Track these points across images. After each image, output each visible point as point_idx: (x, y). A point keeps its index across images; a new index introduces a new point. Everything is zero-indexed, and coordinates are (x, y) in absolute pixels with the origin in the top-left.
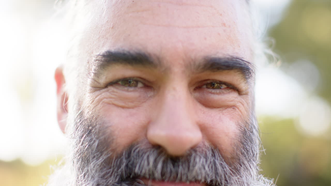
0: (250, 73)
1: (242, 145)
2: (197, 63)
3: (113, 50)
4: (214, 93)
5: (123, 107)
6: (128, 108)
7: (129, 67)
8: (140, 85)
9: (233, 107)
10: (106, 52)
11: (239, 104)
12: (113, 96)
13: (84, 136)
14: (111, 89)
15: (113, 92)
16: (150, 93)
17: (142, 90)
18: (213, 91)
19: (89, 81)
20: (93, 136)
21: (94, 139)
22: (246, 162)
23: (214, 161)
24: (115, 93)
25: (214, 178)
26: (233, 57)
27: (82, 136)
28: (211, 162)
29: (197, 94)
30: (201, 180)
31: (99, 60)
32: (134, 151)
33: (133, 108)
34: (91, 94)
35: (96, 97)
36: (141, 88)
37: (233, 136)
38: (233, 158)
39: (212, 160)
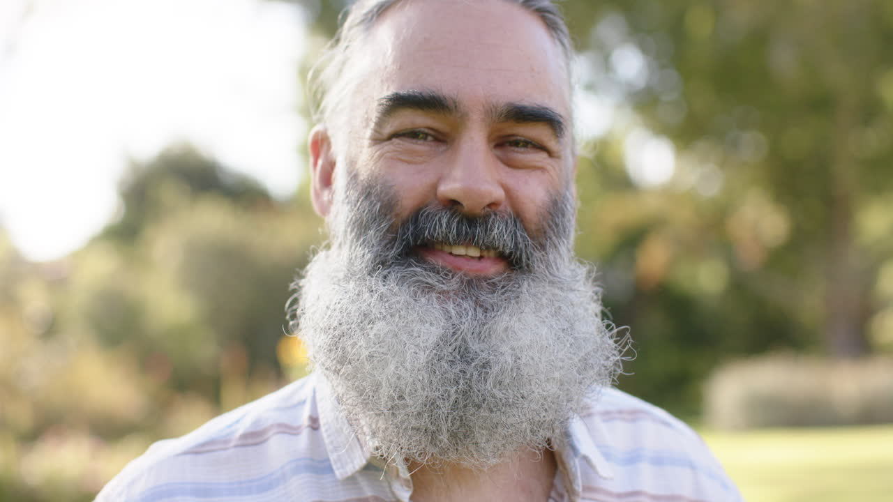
0: (562, 129)
1: (550, 217)
2: (499, 110)
3: (403, 92)
4: (517, 152)
5: (409, 163)
6: (415, 163)
7: (420, 112)
8: (430, 138)
9: (542, 169)
10: (393, 95)
11: (549, 167)
12: (399, 149)
13: (360, 200)
14: (395, 141)
15: (399, 144)
16: (443, 148)
17: (432, 144)
18: (516, 149)
19: (368, 133)
20: (373, 199)
21: (375, 202)
22: (554, 238)
23: (515, 230)
24: (401, 146)
25: (513, 250)
26: (544, 108)
27: (358, 201)
28: (511, 232)
29: (499, 152)
30: (498, 247)
31: (383, 104)
32: (422, 216)
33: (421, 163)
34: (370, 149)
35: (376, 152)
36: (431, 141)
37: (541, 204)
38: (538, 230)
39: (513, 229)
